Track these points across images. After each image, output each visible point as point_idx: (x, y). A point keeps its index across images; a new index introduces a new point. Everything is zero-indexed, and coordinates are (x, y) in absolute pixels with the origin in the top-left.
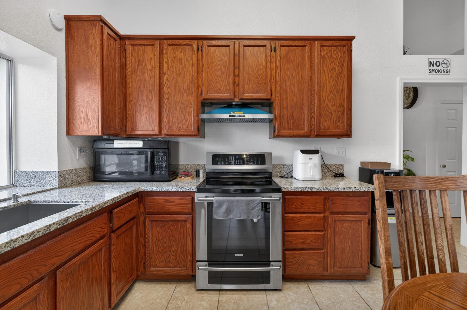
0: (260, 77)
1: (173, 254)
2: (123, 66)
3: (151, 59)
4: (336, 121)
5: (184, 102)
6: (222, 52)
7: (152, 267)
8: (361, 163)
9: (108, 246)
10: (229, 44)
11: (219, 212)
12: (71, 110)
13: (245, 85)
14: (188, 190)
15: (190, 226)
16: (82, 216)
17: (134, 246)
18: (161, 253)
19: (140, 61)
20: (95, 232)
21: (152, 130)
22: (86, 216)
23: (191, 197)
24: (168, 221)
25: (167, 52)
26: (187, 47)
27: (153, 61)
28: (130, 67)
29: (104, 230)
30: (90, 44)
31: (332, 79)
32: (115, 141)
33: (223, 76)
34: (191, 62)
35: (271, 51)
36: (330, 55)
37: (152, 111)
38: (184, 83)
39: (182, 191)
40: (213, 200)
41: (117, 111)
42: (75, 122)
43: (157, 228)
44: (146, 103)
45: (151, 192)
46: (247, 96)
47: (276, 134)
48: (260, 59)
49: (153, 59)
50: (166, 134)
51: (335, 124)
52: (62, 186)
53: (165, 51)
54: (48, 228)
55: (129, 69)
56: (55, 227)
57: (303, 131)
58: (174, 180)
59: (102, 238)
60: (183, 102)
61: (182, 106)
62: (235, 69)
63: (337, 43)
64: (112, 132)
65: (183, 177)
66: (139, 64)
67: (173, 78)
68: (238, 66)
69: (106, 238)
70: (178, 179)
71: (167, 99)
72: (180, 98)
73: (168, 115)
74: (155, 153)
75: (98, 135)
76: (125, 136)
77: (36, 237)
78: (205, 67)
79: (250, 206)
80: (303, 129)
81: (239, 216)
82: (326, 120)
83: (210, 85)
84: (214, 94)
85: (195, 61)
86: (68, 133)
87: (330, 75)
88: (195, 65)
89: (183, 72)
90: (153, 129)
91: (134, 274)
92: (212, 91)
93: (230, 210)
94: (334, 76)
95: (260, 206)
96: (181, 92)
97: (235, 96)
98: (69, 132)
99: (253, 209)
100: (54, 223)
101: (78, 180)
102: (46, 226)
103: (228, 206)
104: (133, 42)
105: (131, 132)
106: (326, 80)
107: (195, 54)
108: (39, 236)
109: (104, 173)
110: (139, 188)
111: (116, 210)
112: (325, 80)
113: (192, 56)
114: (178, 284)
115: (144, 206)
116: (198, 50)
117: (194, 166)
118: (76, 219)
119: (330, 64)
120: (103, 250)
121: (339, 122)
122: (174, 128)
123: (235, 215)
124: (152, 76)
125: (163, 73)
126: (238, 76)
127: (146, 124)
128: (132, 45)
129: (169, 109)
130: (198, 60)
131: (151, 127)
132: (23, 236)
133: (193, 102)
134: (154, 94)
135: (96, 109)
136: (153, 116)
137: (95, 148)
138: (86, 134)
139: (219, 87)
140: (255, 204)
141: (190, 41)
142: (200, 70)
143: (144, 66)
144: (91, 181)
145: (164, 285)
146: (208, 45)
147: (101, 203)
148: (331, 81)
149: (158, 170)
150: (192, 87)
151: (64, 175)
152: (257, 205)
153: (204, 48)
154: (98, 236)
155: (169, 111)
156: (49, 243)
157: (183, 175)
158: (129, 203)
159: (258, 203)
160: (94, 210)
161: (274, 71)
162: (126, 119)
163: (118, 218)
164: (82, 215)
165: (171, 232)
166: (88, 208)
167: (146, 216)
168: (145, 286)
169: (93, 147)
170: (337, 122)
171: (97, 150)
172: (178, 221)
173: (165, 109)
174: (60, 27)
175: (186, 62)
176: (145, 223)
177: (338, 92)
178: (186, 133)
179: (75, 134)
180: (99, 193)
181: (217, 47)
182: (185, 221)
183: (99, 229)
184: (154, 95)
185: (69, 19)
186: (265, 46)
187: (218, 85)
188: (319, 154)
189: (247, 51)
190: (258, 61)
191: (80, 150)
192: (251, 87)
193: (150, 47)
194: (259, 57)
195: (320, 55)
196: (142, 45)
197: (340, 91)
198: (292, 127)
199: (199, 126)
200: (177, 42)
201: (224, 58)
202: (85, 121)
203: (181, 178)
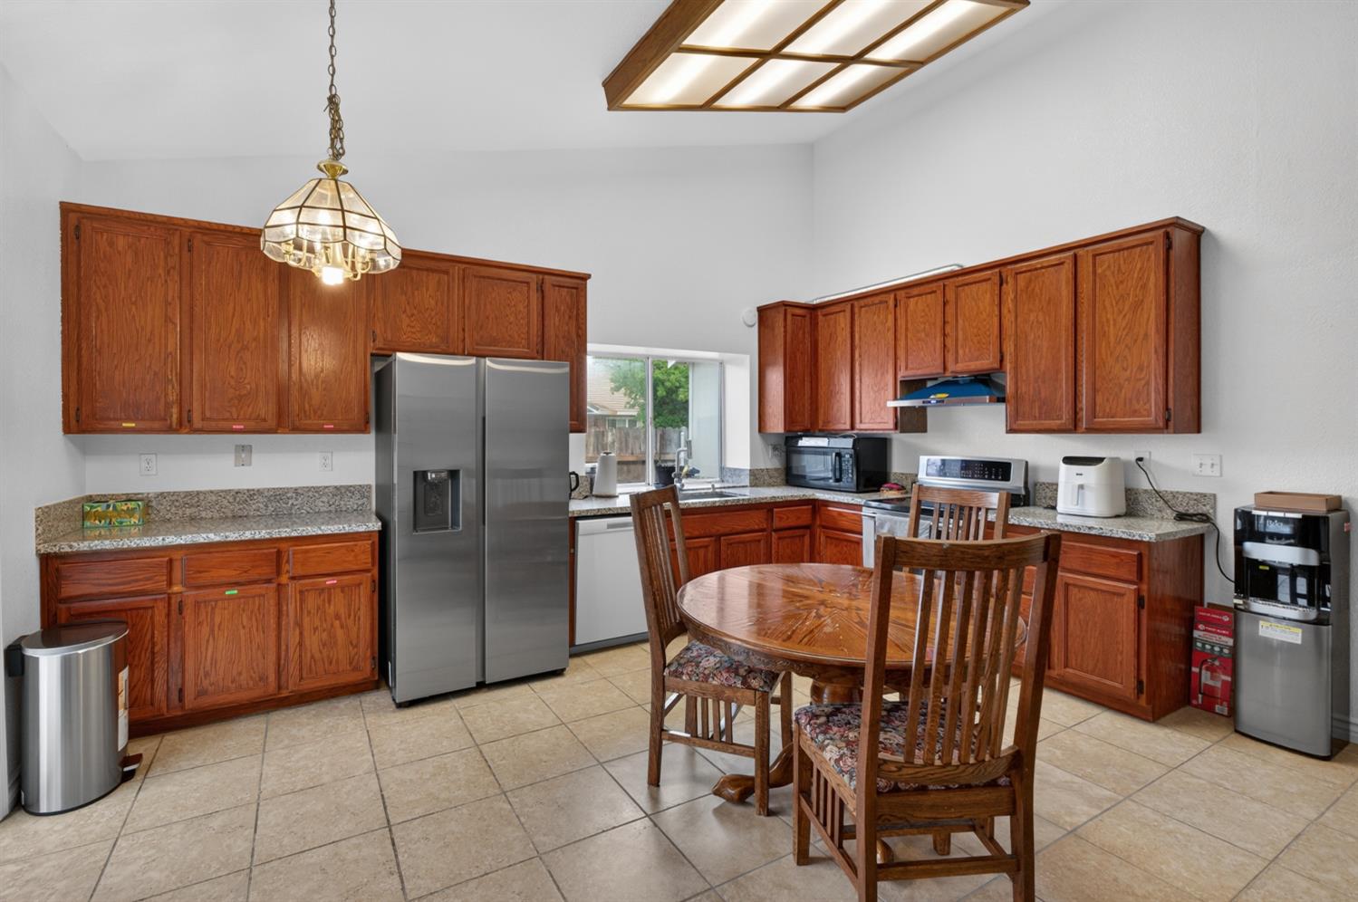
0: (982, 333)
3: (843, 328)
4: (1131, 400)
5: (878, 384)
6: (926, 303)
10: (935, 289)
13: (959, 349)
19: (832, 334)
25: (858, 317)
26: (882, 305)
27: (844, 333)
30: (776, 333)
31: (1121, 316)
32: (803, 438)
33: (928, 339)
34: (886, 326)
35: (1001, 285)
36: (1116, 268)
37: (844, 399)
38: (878, 357)
42: (765, 419)
46: (964, 366)
47: (1009, 428)
48: (982, 302)
49: (845, 328)
50: (859, 428)
51: (1128, 406)
52: (753, 485)
53: (856, 316)
57: (1059, 422)
59: (761, 530)
61: (876, 389)
62: (946, 326)
63: (1131, 241)
65: (885, 490)
66: (830, 339)
67: (866, 352)
68: (949, 320)
71: (858, 381)
72: (873, 379)
73: (860, 402)
74: (843, 455)
75: (783, 433)
76: (817, 432)
78: (903, 329)
80: (1061, 419)
82: (1108, 400)
83: (911, 355)
85: (891, 322)
86: (760, 431)
87: (1116, 309)
88: (891, 329)
89: (877, 341)
90: (844, 422)
92: (912, 363)
94: (1126, 308)
96: (875, 370)
97: (944, 369)
101: (771, 480)
104: (825, 311)
105: (823, 426)
106: (1108, 321)
110: (813, 494)
112: (1105, 320)
113: (888, 315)
115: (820, 517)
116: (895, 306)
117: (911, 476)
119: (1117, 288)
121: (1138, 401)
125: (855, 346)
126: (950, 336)
127: (838, 415)
128: (824, 316)
129: (861, 394)
130: (895, 320)
131: (843, 419)
133: (889, 382)
137: (788, 446)
138: (775, 432)
139: (922, 356)
141: (885, 296)
143: (836, 341)
144: (785, 484)
146: (906, 296)
148: (1120, 319)
149: (844, 477)
150: (887, 361)
151: (755, 474)
153: (902, 302)
154: (757, 527)
155: (861, 397)
161: (1007, 318)
162: (818, 409)
164: (739, 502)
167: (822, 529)
169: (783, 446)
170: (1134, 402)
171: (790, 449)
173: (857, 394)
174: (753, 322)
175: (880, 326)
177: (1136, 341)
178: (881, 427)
179: (767, 432)
181: (919, 297)
183: (757, 521)
185: (762, 311)
186: (989, 279)
187: (922, 353)
188: (1101, 465)
189: (963, 295)
190: (979, 308)
191: (775, 448)
192: (967, 350)
193: (842, 313)
194: (980, 299)
195: (1094, 272)
196: (832, 314)
197: (1141, 337)
198: (1037, 415)
199: (896, 417)
200: (870, 301)
201: (929, 310)
202: (772, 417)
203: (883, 491)
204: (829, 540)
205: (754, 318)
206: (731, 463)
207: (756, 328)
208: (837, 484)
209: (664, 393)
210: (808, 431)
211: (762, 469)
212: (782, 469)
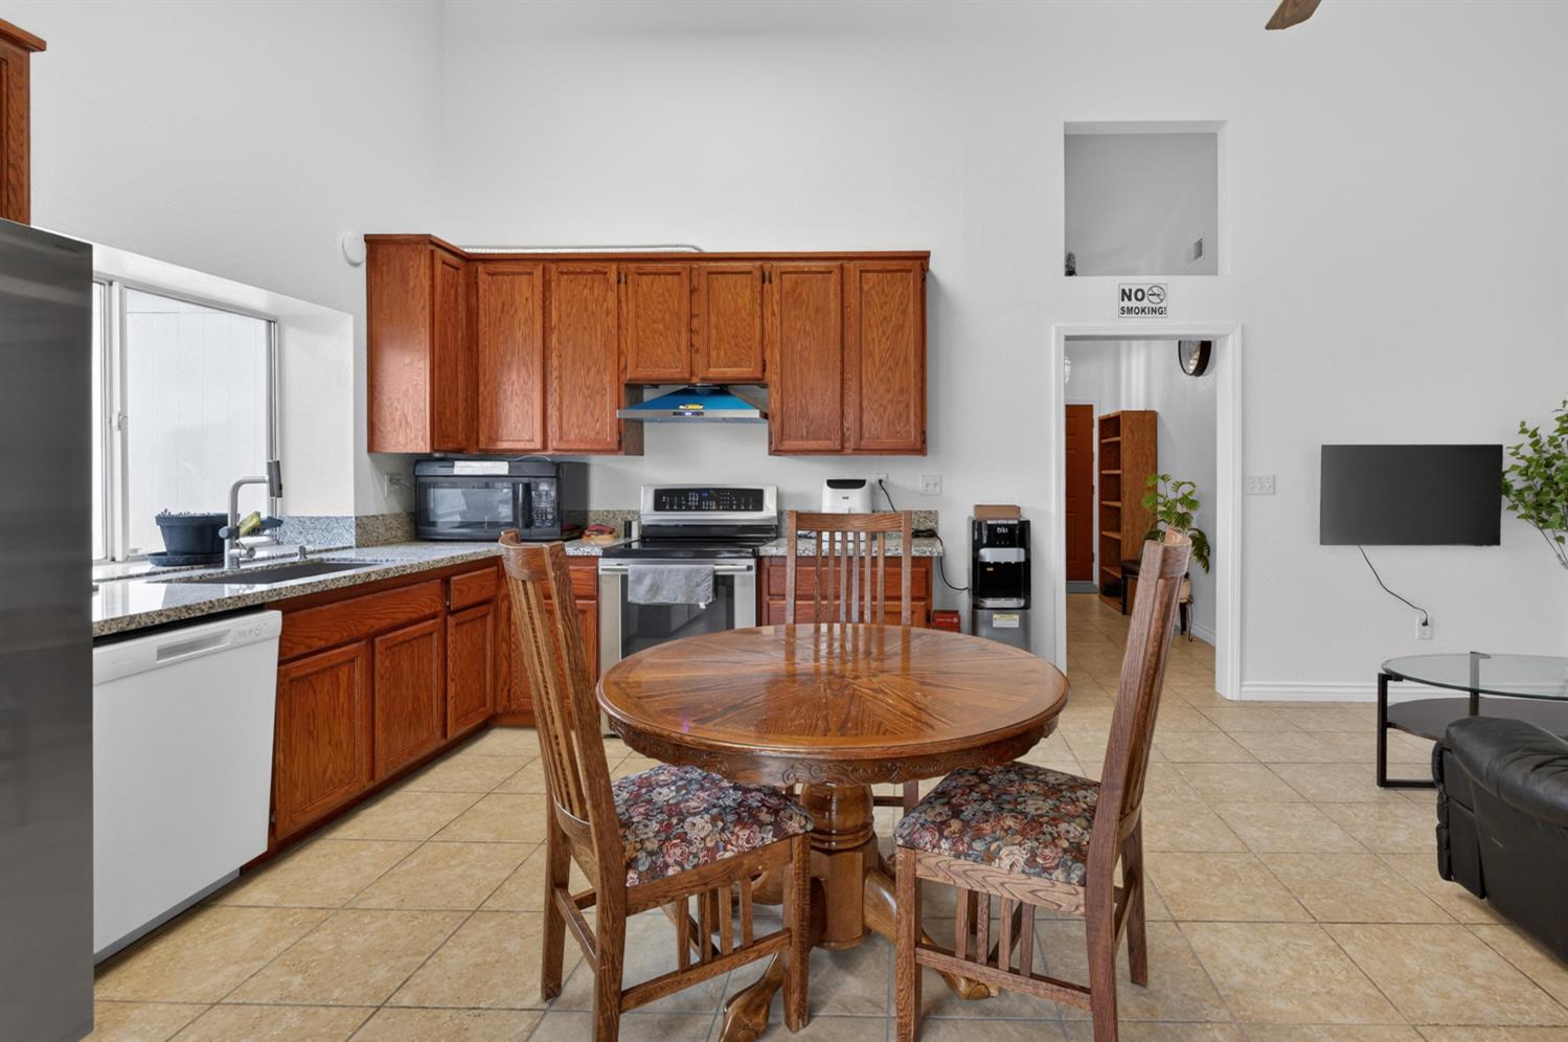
0: (741, 335)
2: (472, 315)
3: (527, 299)
4: (893, 423)
5: (591, 387)
6: (666, 286)
8: (978, 507)
9: (442, 634)
10: (679, 270)
11: (638, 590)
12: (375, 407)
13: (711, 350)
14: (589, 553)
15: (593, 621)
17: (489, 653)
19: (506, 304)
20: (423, 604)
21: (529, 441)
22: (410, 574)
23: (594, 563)
25: (557, 286)
26: (597, 277)
27: (530, 305)
28: (485, 317)
29: (435, 604)
30: (412, 287)
32: (456, 463)
33: (668, 332)
34: (604, 306)
35: (764, 282)
36: (880, 289)
37: (528, 404)
38: (591, 347)
39: (576, 554)
40: (628, 570)
41: (460, 404)
42: (382, 428)
44: (517, 386)
46: (718, 372)
47: (773, 449)
48: (741, 297)
49: (530, 300)
50: (557, 448)
51: (891, 427)
52: (360, 543)
53: (553, 285)
55: (483, 321)
57: (826, 442)
59: (433, 616)
60: (589, 385)
61: (587, 392)
62: (692, 320)
63: (894, 265)
64: (450, 445)
65: (593, 535)
66: (502, 311)
67: (569, 338)
68: (697, 314)
69: (438, 619)
70: (583, 539)
71: (557, 380)
72: (583, 378)
73: (560, 410)
74: (533, 486)
75: (424, 451)
76: (475, 453)
78: (632, 314)
79: (692, 580)
80: (829, 439)
81: (674, 597)
82: (873, 421)
83: (642, 351)
84: (651, 368)
85: (612, 302)
86: (371, 450)
87: (880, 329)
88: (612, 311)
89: (590, 326)
90: (531, 438)
92: (646, 362)
93: (658, 587)
94: (889, 330)
95: (709, 581)
96: (585, 365)
97: (692, 373)
98: (371, 448)
99: (698, 585)
100: (375, 571)
101: (387, 535)
102: (367, 573)
103: (653, 581)
104: (491, 267)
105: (488, 443)
106: (873, 339)
107: (611, 290)
108: (359, 582)
109: (434, 524)
111: (455, 578)
112: (870, 338)
113: (606, 292)
116: (619, 282)
117: (620, 513)
118: (398, 575)
119: (882, 307)
120: (435, 637)
121: (899, 424)
122: (572, 437)
123: (665, 595)
124: (528, 334)
125: (551, 327)
126: (697, 333)
127: (516, 427)
128: (490, 274)
129: (561, 397)
130: (619, 301)
131: (527, 433)
133: (608, 382)
134: (532, 368)
135: (422, 404)
136: (530, 413)
137: (418, 476)
138: (403, 450)
139: (661, 354)
140: (702, 576)
141: (604, 263)
142: (623, 321)
143: (513, 315)
144: (411, 541)
146: (637, 271)
147: (431, 560)
148: (884, 340)
150: (606, 356)
151: (364, 524)
152: (705, 578)
153: (630, 278)
154: (427, 612)
155: (561, 403)
157: (594, 531)
158: (479, 572)
159: (707, 575)
160: (422, 568)
161: (769, 323)
162: (478, 418)
163: (459, 593)
169: (413, 475)
170: (896, 423)
171: (422, 480)
173: (553, 398)
174: (357, 260)
175: (594, 305)
176: (509, 615)
177: (897, 364)
178: (599, 447)
179: (383, 451)
181: (656, 276)
182: (586, 611)
183: (428, 602)
184: (532, 372)
185: (375, 242)
186: (751, 272)
187: (659, 350)
188: (864, 488)
189: (715, 283)
190: (736, 303)
191: (392, 481)
192: (722, 353)
193: (527, 277)
194: (739, 294)
195: (861, 289)
196: (508, 274)
197: (902, 360)
198: (805, 434)
199: (620, 433)
200: (578, 267)
201: (670, 296)
202: (401, 426)
203: (589, 536)
205: (360, 253)
206: (304, 507)
207: (362, 271)
208: (527, 531)
210: (460, 451)
211: (373, 516)
212: (405, 514)
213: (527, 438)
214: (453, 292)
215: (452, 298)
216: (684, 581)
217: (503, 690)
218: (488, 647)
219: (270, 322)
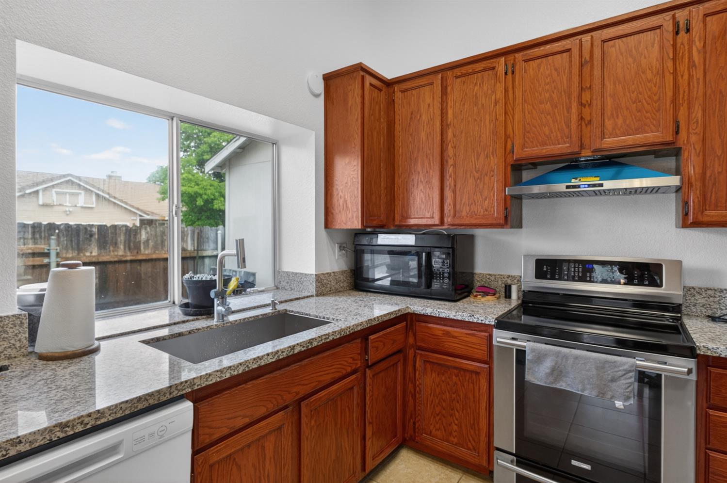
0: (645, 99)
1: (456, 422)
2: (391, 125)
3: (429, 105)
5: (480, 170)
6: (554, 66)
7: (425, 434)
9: (362, 385)
10: (568, 47)
11: (537, 370)
12: (329, 194)
13: (606, 120)
14: (482, 320)
15: (486, 384)
16: (328, 340)
17: (399, 394)
18: (438, 415)
19: (414, 113)
20: (345, 363)
21: (430, 218)
23: (487, 334)
24: (448, 367)
25: (452, 89)
26: (486, 73)
27: (431, 110)
28: (399, 125)
29: (356, 362)
30: (350, 105)
32: (379, 235)
33: (556, 111)
34: (493, 98)
35: (677, 34)
37: (430, 188)
38: (480, 136)
39: (471, 320)
40: (525, 347)
41: (382, 192)
42: (333, 212)
43: (432, 374)
44: (421, 176)
45: (424, 315)
46: (611, 143)
47: (691, 220)
48: (645, 58)
49: (431, 105)
50: (452, 223)
52: (319, 293)
53: (449, 88)
54: (292, 349)
55: (398, 128)
56: (299, 349)
58: (464, 300)
59: (354, 372)
60: (479, 168)
61: (477, 175)
62: (583, 93)
64: (375, 222)
65: (480, 295)
66: (411, 118)
67: (462, 131)
68: (588, 86)
69: (358, 373)
70: (471, 299)
71: (452, 167)
72: (473, 163)
73: (454, 192)
74: (432, 255)
75: (357, 228)
76: (392, 228)
77: (281, 357)
78: (519, 100)
79: (606, 373)
81: (580, 387)
83: (529, 132)
84: (537, 146)
85: (500, 94)
86: (327, 227)
88: (500, 101)
89: (480, 118)
90: (431, 216)
91: (398, 436)
92: (532, 142)
93: (561, 372)
95: (631, 377)
96: (476, 152)
97: (582, 147)
98: (327, 225)
99: (613, 380)
100: (298, 344)
101: (337, 286)
102: (290, 347)
103: (556, 364)
104: (404, 86)
105: (400, 221)
107: (499, 82)
108: (282, 357)
110: (407, 307)
111: (372, 337)
113: (495, 85)
114: (464, 476)
115: (415, 335)
116: (506, 73)
117: (502, 277)
118: (321, 343)
120: (356, 389)
122: (464, 214)
123: (570, 383)
124: (430, 133)
125: (448, 125)
126: (589, 105)
127: (421, 208)
128: (403, 91)
129: (455, 181)
130: (506, 91)
131: (428, 212)
132: (268, 355)
133: (496, 165)
134: (433, 160)
135: (356, 192)
136: (431, 196)
137: (357, 245)
138: (345, 227)
139: (547, 133)
140: (620, 371)
141: (492, 61)
142: (510, 108)
143: (419, 119)
144: (353, 289)
145: (441, 468)
146: (524, 59)
147: (352, 324)
149: (437, 282)
150: (495, 141)
151: (321, 279)
152: (624, 375)
153: (517, 67)
154: (349, 370)
155: (455, 186)
156: (293, 367)
157: (480, 292)
158: (392, 329)
160: (343, 333)
161: (686, 77)
162: (394, 202)
163: (375, 349)
164: (328, 338)
165: (454, 386)
166: (336, 330)
167: (417, 351)
168: (414, 458)
169: (354, 244)
171: (359, 247)
172: (465, 370)
173: (449, 182)
174: (319, 92)
175: (484, 99)
176: (415, 362)
178: (484, 222)
179: (334, 227)
180: (355, 309)
181: (544, 59)
182: (477, 373)
183: (350, 360)
184: (433, 163)
185: (328, 78)
189: (612, 49)
190: (639, 64)
191: (341, 248)
192: (620, 122)
193: (427, 88)
194: (642, 55)
196: (416, 89)
199: (506, 209)
200: (469, 69)
201: (558, 75)
202: (343, 209)
203: (476, 296)
204: (428, 366)
205: (320, 87)
206: (289, 265)
207: (321, 100)
208: (429, 290)
209: (202, 203)
210: (382, 227)
211: (328, 273)
212: (349, 271)
213: (428, 215)
214: (377, 107)
215: (377, 112)
216: (594, 372)
217: (409, 421)
218: (399, 388)
219: (273, 144)
